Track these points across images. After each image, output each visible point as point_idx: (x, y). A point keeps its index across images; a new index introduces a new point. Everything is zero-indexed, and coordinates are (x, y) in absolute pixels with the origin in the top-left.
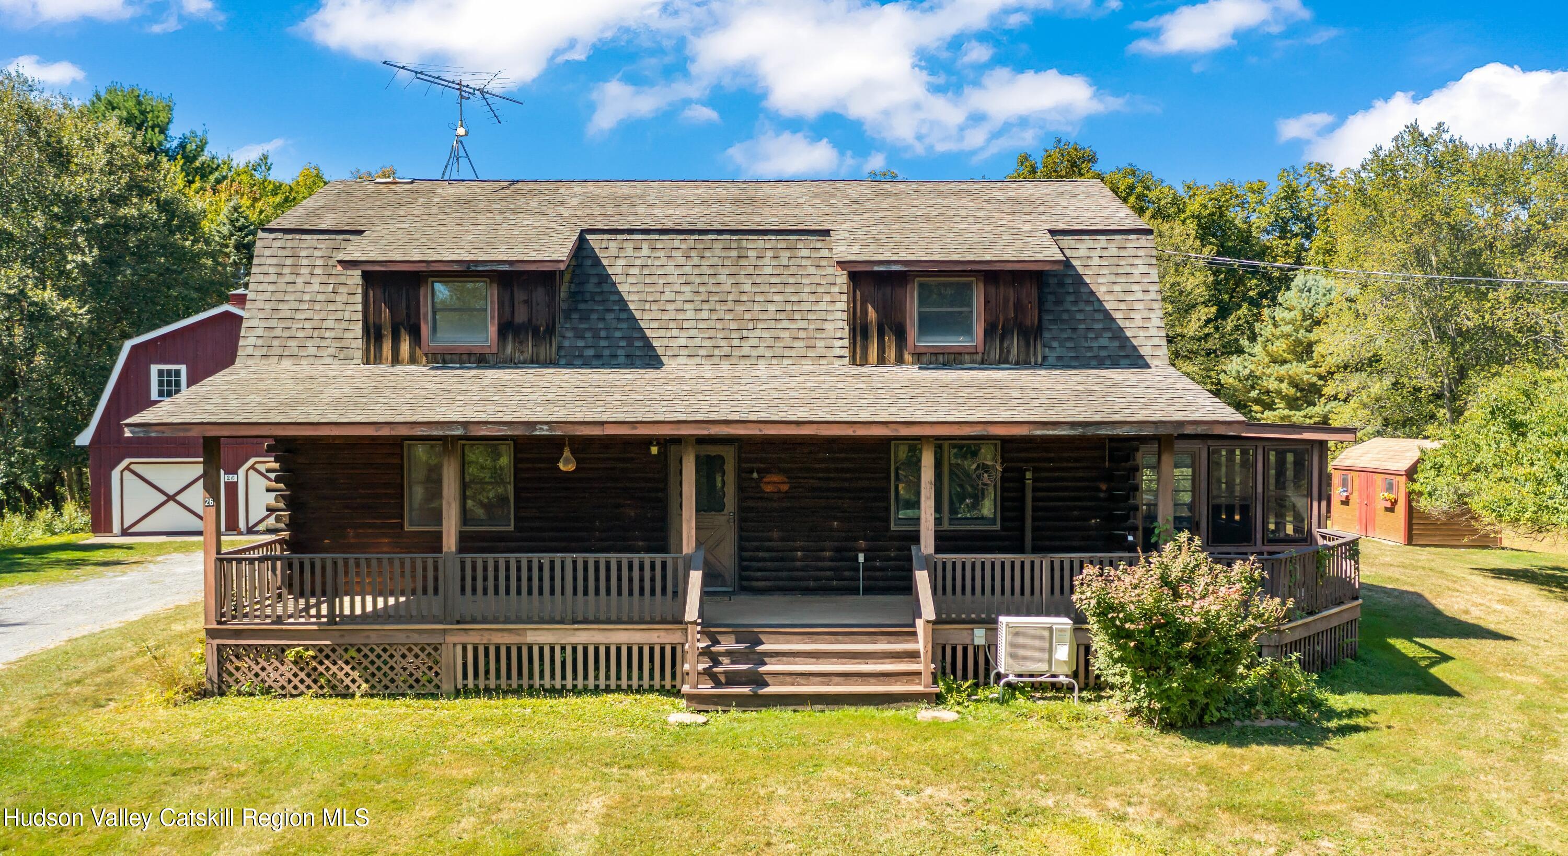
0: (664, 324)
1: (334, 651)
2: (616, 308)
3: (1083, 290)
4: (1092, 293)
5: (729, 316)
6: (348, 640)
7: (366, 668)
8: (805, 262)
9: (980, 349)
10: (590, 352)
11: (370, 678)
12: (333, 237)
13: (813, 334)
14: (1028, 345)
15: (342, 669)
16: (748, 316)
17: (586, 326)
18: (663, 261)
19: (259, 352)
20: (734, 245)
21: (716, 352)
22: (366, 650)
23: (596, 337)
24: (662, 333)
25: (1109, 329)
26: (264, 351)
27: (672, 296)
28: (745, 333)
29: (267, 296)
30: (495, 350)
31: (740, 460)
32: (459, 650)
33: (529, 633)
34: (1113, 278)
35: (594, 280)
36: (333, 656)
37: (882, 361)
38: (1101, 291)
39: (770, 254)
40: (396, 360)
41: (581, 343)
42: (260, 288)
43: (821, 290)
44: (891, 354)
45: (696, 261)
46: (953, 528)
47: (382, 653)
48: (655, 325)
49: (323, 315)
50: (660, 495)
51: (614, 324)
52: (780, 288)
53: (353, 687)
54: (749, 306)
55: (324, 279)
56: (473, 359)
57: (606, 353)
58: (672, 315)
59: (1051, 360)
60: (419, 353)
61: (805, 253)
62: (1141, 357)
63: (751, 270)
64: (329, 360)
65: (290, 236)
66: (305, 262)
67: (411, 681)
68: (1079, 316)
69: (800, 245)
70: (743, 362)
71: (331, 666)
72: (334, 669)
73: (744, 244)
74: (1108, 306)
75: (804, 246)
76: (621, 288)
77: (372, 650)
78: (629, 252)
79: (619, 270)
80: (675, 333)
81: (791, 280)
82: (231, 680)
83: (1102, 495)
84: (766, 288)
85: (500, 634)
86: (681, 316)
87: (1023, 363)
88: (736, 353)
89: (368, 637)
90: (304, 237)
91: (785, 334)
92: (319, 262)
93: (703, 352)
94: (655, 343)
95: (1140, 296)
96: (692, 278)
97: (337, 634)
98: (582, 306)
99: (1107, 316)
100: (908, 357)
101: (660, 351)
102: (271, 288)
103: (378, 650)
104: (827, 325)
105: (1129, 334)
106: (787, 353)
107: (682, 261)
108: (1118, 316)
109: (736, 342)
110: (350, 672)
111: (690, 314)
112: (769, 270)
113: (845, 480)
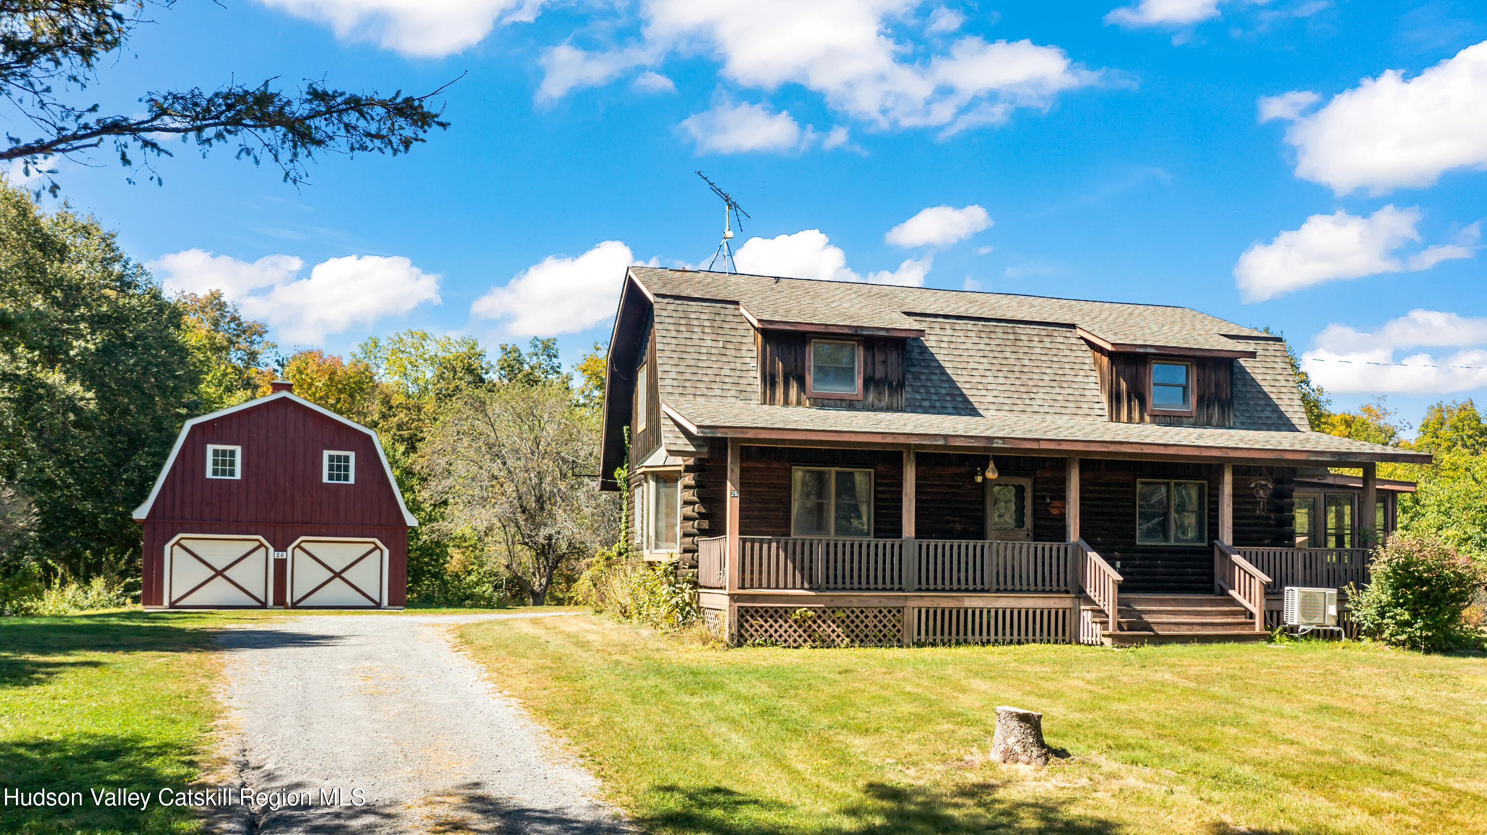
0: (974, 386)
1: (824, 612)
2: (938, 372)
3: (1247, 377)
4: (1253, 379)
5: (1018, 382)
6: (836, 603)
7: (848, 626)
8: (1061, 346)
9: (1194, 414)
10: (926, 404)
11: (850, 634)
12: (713, 304)
13: (1079, 398)
14: (1224, 413)
15: (829, 626)
16: (1031, 383)
17: (919, 384)
18: (963, 339)
19: (676, 391)
20: (1010, 331)
21: (1015, 408)
22: (848, 612)
23: (928, 392)
24: (974, 392)
25: (1269, 405)
26: (681, 390)
27: (976, 366)
28: (1032, 395)
29: (673, 347)
30: (861, 397)
31: (1034, 490)
32: (916, 611)
33: (966, 599)
34: (1264, 371)
35: (917, 350)
36: (824, 617)
37: (1130, 420)
38: (1258, 378)
39: (1036, 339)
40: (786, 403)
41: (918, 397)
42: (665, 341)
43: (1076, 367)
44: (1136, 415)
45: (987, 341)
46: (1177, 544)
47: (860, 614)
48: (968, 386)
49: (720, 364)
50: (980, 514)
51: (938, 383)
52: (1049, 364)
53: (838, 641)
54: (1030, 376)
55: (715, 337)
56: (844, 404)
57: (938, 404)
58: (979, 379)
59: (1237, 425)
60: (803, 397)
61: (1060, 339)
62: (1293, 425)
63: (1026, 350)
64: (733, 400)
65: (679, 302)
66: (696, 323)
67: (881, 636)
68: (1249, 395)
69: (1055, 334)
70: (1035, 416)
71: (822, 624)
72: (824, 626)
73: (1017, 330)
74: (1266, 389)
75: (1059, 335)
76: (938, 357)
77: (853, 612)
78: (938, 331)
79: (933, 344)
80: (984, 392)
81: (1055, 359)
82: (747, 635)
83: (1272, 522)
84: (1039, 363)
85: (945, 600)
86: (984, 380)
87: (1221, 426)
88: (1029, 409)
89: (851, 601)
90: (690, 303)
91: (1059, 398)
92: (707, 324)
93: (1006, 408)
94: (971, 399)
95: (1284, 383)
96: (987, 353)
97: (828, 599)
98: (913, 369)
99: (1266, 396)
100: (1147, 418)
101: (976, 405)
102: (674, 341)
103: (857, 612)
104: (1086, 393)
105: (1282, 409)
106: (1063, 411)
107: (977, 340)
108: (1273, 396)
109: (1027, 402)
110: (836, 629)
111: (991, 379)
112: (1038, 351)
113: (1106, 506)
